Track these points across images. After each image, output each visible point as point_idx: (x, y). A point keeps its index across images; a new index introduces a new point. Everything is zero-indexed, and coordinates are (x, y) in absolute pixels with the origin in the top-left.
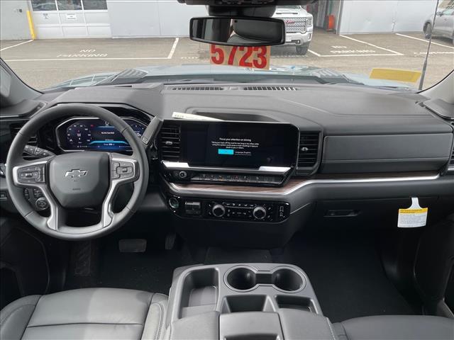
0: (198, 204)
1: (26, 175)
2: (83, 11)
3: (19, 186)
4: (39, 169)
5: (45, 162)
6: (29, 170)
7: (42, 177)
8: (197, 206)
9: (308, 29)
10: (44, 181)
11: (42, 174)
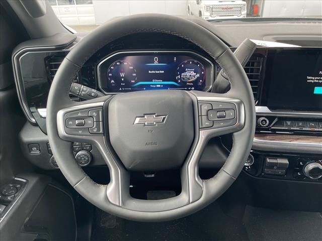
0: (286, 161)
1: (77, 122)
2: (75, 5)
3: (66, 139)
4: (95, 114)
5: (102, 104)
6: (80, 115)
7: (98, 126)
8: (286, 164)
9: (243, 13)
10: (101, 131)
11: (98, 121)
